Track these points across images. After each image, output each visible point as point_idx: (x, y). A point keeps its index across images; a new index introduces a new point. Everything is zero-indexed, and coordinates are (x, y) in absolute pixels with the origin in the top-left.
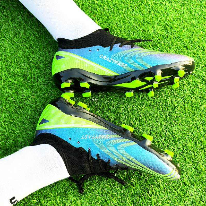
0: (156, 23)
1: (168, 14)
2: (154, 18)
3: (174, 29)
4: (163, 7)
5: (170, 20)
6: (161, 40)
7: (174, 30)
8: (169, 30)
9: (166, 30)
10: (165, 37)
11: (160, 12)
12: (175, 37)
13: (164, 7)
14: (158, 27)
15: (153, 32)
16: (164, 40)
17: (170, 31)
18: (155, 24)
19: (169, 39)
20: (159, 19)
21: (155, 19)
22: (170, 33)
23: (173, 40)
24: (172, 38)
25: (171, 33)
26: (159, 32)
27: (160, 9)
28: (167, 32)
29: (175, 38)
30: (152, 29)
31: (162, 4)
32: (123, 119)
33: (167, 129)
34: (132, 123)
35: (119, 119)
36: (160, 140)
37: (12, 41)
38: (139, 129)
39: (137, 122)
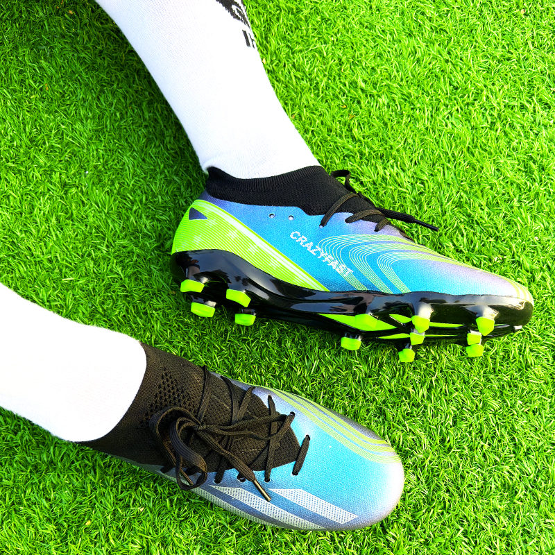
0: (503, 152)
1: (537, 135)
2: (500, 141)
3: (550, 172)
4: (526, 115)
5: (542, 149)
6: (511, 194)
7: (549, 175)
8: (536, 173)
9: (528, 172)
10: (522, 190)
11: (518, 127)
12: (549, 192)
13: (529, 116)
14: (509, 162)
15: (495, 172)
16: (520, 195)
17: (538, 177)
18: (502, 156)
19: (532, 194)
20: (514, 144)
21: (503, 143)
22: (539, 180)
23: (543, 200)
24: (541, 195)
25: (541, 181)
26: (508, 175)
27: (519, 120)
28: (530, 176)
29: (550, 196)
30: (494, 167)
31: (526, 109)
32: (387, 377)
33: (499, 419)
34: (410, 389)
35: (379, 375)
36: (477, 443)
37: (142, 151)
38: (426, 407)
39: (424, 391)
